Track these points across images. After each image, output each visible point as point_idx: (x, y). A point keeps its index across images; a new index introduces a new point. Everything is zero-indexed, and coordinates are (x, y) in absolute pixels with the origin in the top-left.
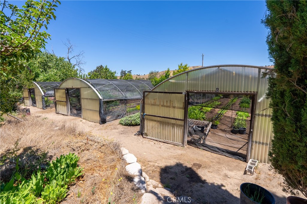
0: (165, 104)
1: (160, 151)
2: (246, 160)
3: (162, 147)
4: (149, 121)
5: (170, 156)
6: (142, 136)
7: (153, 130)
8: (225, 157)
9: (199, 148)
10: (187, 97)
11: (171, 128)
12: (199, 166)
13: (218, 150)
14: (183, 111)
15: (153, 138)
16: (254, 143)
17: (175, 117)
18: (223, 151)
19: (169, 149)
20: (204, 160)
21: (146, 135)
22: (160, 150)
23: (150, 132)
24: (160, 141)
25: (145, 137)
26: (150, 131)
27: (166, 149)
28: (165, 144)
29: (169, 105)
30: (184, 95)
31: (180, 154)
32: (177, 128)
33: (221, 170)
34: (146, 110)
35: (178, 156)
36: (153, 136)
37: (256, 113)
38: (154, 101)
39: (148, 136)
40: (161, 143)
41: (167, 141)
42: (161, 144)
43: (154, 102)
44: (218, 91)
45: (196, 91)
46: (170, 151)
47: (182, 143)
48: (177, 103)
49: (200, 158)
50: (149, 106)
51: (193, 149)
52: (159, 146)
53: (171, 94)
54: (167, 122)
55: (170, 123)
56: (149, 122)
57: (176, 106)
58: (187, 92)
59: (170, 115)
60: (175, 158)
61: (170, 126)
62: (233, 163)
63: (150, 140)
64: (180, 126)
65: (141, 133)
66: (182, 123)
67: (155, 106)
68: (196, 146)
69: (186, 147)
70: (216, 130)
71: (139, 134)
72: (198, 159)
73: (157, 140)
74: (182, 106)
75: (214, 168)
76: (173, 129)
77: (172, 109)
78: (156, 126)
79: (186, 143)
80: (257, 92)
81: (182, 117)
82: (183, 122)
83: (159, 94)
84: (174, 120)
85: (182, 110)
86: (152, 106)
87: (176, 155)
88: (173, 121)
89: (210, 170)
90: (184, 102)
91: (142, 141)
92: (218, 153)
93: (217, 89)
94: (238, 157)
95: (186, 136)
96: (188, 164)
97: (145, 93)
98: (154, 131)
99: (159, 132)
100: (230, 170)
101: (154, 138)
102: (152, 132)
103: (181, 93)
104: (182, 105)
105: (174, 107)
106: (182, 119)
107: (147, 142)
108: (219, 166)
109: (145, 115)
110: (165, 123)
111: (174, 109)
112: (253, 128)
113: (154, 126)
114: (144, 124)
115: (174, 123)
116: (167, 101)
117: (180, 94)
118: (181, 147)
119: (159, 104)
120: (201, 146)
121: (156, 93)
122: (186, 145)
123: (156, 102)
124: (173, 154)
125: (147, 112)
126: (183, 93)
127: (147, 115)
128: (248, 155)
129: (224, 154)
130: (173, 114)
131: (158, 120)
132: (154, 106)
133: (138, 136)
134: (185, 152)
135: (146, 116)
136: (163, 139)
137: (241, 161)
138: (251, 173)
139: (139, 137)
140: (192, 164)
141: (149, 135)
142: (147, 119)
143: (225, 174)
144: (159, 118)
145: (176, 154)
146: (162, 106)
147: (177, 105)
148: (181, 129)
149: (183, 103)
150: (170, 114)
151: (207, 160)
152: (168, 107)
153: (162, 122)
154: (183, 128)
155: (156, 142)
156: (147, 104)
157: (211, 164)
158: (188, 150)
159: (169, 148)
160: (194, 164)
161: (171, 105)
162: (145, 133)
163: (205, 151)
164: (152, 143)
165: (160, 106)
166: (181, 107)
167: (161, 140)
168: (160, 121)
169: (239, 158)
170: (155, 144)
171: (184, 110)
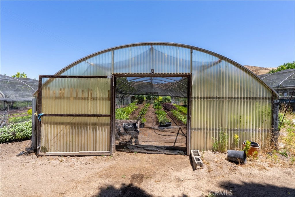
0: (80, 95)
1: (71, 171)
2: (186, 153)
3: (76, 164)
4: (49, 126)
5: (90, 176)
6: (36, 154)
7: (58, 139)
8: (165, 155)
9: (133, 152)
10: (113, 83)
11: (90, 130)
12: (140, 177)
13: (155, 149)
14: (108, 103)
15: (58, 153)
16: (193, 130)
17: (96, 112)
18: (162, 149)
19: (88, 165)
20: (144, 166)
21: (45, 150)
22: (73, 169)
23: (52, 144)
24: (71, 156)
25: (42, 154)
26: (52, 141)
27: (84, 164)
28: (81, 157)
29: (87, 96)
30: (110, 79)
31: (108, 167)
32: (100, 128)
33: (168, 173)
34: (44, 107)
35: (105, 172)
36: (57, 149)
37: (192, 96)
38: (60, 92)
39: (47, 152)
40: (73, 157)
41: (85, 153)
42: (73, 160)
43: (60, 94)
44: (152, 72)
45: (125, 73)
46: (91, 166)
47: (109, 150)
48: (99, 92)
49: (138, 165)
50: (51, 100)
51: (125, 156)
52: (71, 163)
53: (89, 79)
54: (84, 123)
55: (88, 124)
56: (51, 127)
57: (98, 96)
58: (114, 76)
59: (88, 111)
60: (100, 177)
61: (88, 127)
62: (175, 160)
63: (52, 157)
64: (105, 125)
65: (34, 150)
66: (107, 120)
67: (63, 100)
68: (128, 150)
69: (114, 154)
70: (144, 128)
71: (29, 153)
72: (136, 167)
73: (66, 155)
74: (107, 97)
75: (159, 173)
76: (93, 132)
77: (90, 103)
78: (64, 131)
79: (114, 148)
80: (192, 73)
81: (107, 112)
82: (109, 118)
83: (69, 79)
84: (96, 118)
85: (107, 101)
86: (57, 100)
87: (101, 171)
88: (93, 120)
89: (157, 179)
90: (110, 89)
91: (34, 162)
92: (155, 152)
93: (151, 70)
94: (179, 151)
95: (114, 138)
96: (123, 179)
97: (43, 78)
98: (60, 140)
99: (70, 141)
100: (178, 170)
101: (61, 153)
102: (57, 143)
103: (105, 77)
104: (106, 95)
105: (95, 99)
106: (107, 114)
107: (45, 163)
108: (164, 169)
109: (43, 115)
110: (81, 124)
111: (95, 101)
112: (191, 114)
113: (60, 131)
114: (40, 132)
115: (95, 121)
116: (83, 91)
117: (104, 79)
118: (108, 157)
119: (69, 96)
120: (134, 148)
121: (63, 79)
122: (114, 151)
123: (64, 93)
124: (96, 171)
125: (47, 111)
126: (108, 77)
127: (45, 115)
128: (188, 146)
129: (163, 151)
130: (93, 108)
131: (68, 121)
132: (60, 100)
133: (27, 155)
134: (114, 162)
135: (44, 117)
136: (77, 150)
137: (182, 155)
138: (201, 166)
139: (29, 157)
140: (130, 177)
141: (51, 150)
142: (47, 123)
143: (176, 177)
144: (69, 117)
145: (101, 169)
146: (75, 98)
147: (99, 94)
148: (106, 129)
149: (109, 91)
150: (88, 109)
151: (147, 166)
152: (85, 99)
153: (75, 124)
154: (109, 127)
155: (64, 159)
156: (46, 98)
157: (155, 170)
158: (118, 158)
159: (88, 162)
160: (134, 177)
161: (90, 96)
162: (42, 147)
163: (140, 154)
164: (56, 161)
165: (72, 99)
166: (105, 98)
167: (73, 153)
168: (72, 123)
169: (179, 153)
170: (61, 161)
171: (110, 102)
